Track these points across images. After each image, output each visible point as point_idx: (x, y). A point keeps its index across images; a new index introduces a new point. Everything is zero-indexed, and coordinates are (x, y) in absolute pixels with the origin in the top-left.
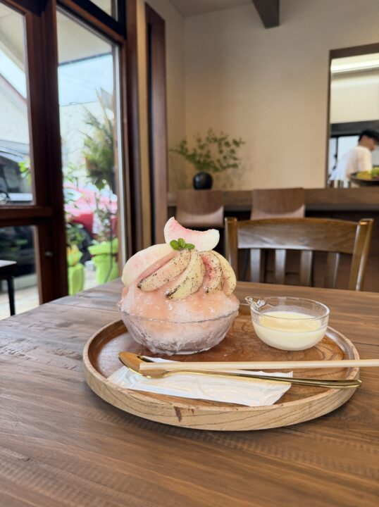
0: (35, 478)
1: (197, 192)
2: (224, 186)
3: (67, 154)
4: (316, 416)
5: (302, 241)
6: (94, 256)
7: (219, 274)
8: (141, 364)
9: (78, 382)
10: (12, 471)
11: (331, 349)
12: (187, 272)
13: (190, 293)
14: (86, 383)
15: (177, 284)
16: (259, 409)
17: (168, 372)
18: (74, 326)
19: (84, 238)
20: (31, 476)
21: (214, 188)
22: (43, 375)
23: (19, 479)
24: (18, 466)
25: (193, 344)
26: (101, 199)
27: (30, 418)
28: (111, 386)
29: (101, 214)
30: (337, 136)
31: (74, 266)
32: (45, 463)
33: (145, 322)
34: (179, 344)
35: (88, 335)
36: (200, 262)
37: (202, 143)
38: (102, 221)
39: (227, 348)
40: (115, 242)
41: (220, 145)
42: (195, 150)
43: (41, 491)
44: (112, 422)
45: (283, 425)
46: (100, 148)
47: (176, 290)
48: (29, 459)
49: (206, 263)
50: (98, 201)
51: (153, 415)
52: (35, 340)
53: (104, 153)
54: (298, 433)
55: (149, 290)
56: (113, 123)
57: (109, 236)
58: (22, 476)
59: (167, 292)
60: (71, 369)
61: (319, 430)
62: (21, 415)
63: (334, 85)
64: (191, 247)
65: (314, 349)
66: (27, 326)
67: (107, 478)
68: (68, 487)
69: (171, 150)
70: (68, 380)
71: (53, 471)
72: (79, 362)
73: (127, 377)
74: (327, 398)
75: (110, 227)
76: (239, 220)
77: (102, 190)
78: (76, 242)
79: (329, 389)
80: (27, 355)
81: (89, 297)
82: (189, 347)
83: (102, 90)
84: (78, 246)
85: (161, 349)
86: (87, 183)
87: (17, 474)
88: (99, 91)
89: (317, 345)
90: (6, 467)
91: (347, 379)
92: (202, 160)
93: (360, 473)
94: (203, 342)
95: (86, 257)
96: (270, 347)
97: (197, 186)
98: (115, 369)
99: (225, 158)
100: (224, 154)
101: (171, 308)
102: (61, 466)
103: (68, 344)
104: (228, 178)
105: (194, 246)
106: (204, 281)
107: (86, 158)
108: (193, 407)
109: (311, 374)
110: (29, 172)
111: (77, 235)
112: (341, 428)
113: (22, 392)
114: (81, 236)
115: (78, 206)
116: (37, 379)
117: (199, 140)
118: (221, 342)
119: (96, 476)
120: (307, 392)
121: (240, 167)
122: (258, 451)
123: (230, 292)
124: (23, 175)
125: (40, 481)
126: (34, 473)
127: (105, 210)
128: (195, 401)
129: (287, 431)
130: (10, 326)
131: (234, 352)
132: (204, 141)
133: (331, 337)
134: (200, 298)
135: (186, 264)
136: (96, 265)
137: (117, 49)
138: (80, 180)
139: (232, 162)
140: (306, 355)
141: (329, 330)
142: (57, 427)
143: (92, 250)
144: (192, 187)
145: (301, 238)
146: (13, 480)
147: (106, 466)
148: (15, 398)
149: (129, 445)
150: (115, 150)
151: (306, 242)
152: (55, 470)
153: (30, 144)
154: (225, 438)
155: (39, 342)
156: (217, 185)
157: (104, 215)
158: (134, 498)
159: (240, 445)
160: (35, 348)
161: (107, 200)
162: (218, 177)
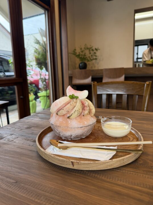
0: (19, 189)
1: (81, 70)
2: (92, 67)
3: (28, 55)
4: (126, 164)
5: (123, 91)
6: (40, 97)
7: (88, 108)
8: (58, 144)
9: (34, 151)
10: (11, 187)
11: (133, 136)
12: (75, 108)
13: (76, 116)
14: (37, 152)
15: (72, 113)
16: (104, 162)
17: (69, 147)
18: (33, 128)
19: (36, 90)
20: (17, 188)
21: (87, 69)
22: (21, 148)
23: (13, 190)
24: (13, 185)
25: (78, 136)
26: (42, 74)
27: (17, 166)
28: (47, 153)
29: (42, 80)
30: (138, 46)
31: (32, 101)
32: (23, 183)
33: (59, 128)
34: (73, 136)
35: (38, 132)
36: (81, 104)
37: (82, 50)
38: (43, 83)
39: (92, 137)
40: (48, 91)
41: (90, 50)
42: (79, 53)
43: (22, 194)
44: (48, 167)
45: (113, 168)
46: (41, 53)
47: (71, 115)
48: (16, 182)
49: (83, 104)
50: (41, 75)
51: (63, 164)
52: (17, 134)
53: (43, 55)
54: (119, 171)
55: (61, 115)
56: (46, 42)
57: (45, 89)
58: (15, 188)
59: (68, 116)
60: (32, 146)
61: (127, 169)
62: (13, 165)
63: (137, 24)
64: (77, 98)
65: (126, 136)
66: (14, 129)
67: (46, 189)
68: (32, 193)
69: (70, 53)
70: (31, 150)
71: (26, 187)
72: (34, 143)
73: (53, 149)
74: (130, 157)
75: (46, 85)
76: (97, 82)
77: (42, 70)
78: (32, 92)
79: (131, 153)
80: (15, 141)
81: (38, 116)
82: (77, 137)
83: (41, 29)
84: (33, 93)
85: (66, 138)
86: (36, 67)
87: (12, 188)
88: (40, 30)
89: (127, 135)
90: (8, 185)
91: (138, 149)
92: (82, 57)
93: (142, 186)
94: (82, 135)
95: (37, 97)
96: (108, 136)
97: (81, 68)
98: (48, 146)
99: (92, 56)
100: (91, 54)
101: (70, 122)
102: (29, 185)
103: (30, 136)
104: (93, 64)
105: (78, 97)
106: (82, 111)
107: (35, 57)
108: (78, 162)
109: (124, 147)
110: (13, 64)
111: (33, 88)
112: (135, 168)
113: (13, 156)
114: (34, 89)
115: (33, 77)
116: (18, 150)
117: (81, 49)
118: (89, 135)
119: (42, 188)
120: (122, 154)
121: (98, 59)
122: (103, 178)
123: (93, 115)
124: (10, 65)
125: (21, 190)
126: (19, 187)
127: (44, 78)
128: (79, 159)
129: (115, 170)
130: (8, 129)
131: (95, 138)
132: (83, 49)
133: (133, 131)
134: (81, 118)
135: (75, 105)
136: (41, 100)
137: (46, 12)
138: (33, 66)
139: (95, 57)
140: (123, 139)
141: (132, 129)
142: (27, 169)
143: (39, 94)
144: (79, 68)
145: (122, 90)
146: (11, 190)
147: (45, 184)
148: (10, 158)
149: (54, 176)
150: (47, 54)
151: (124, 91)
152: (27, 186)
153: (12, 52)
154: (91, 173)
155: (19, 135)
156: (89, 67)
157: (43, 80)
158: (56, 197)
159: (96, 175)
160: (17, 138)
161: (44, 74)
162: (89, 64)
